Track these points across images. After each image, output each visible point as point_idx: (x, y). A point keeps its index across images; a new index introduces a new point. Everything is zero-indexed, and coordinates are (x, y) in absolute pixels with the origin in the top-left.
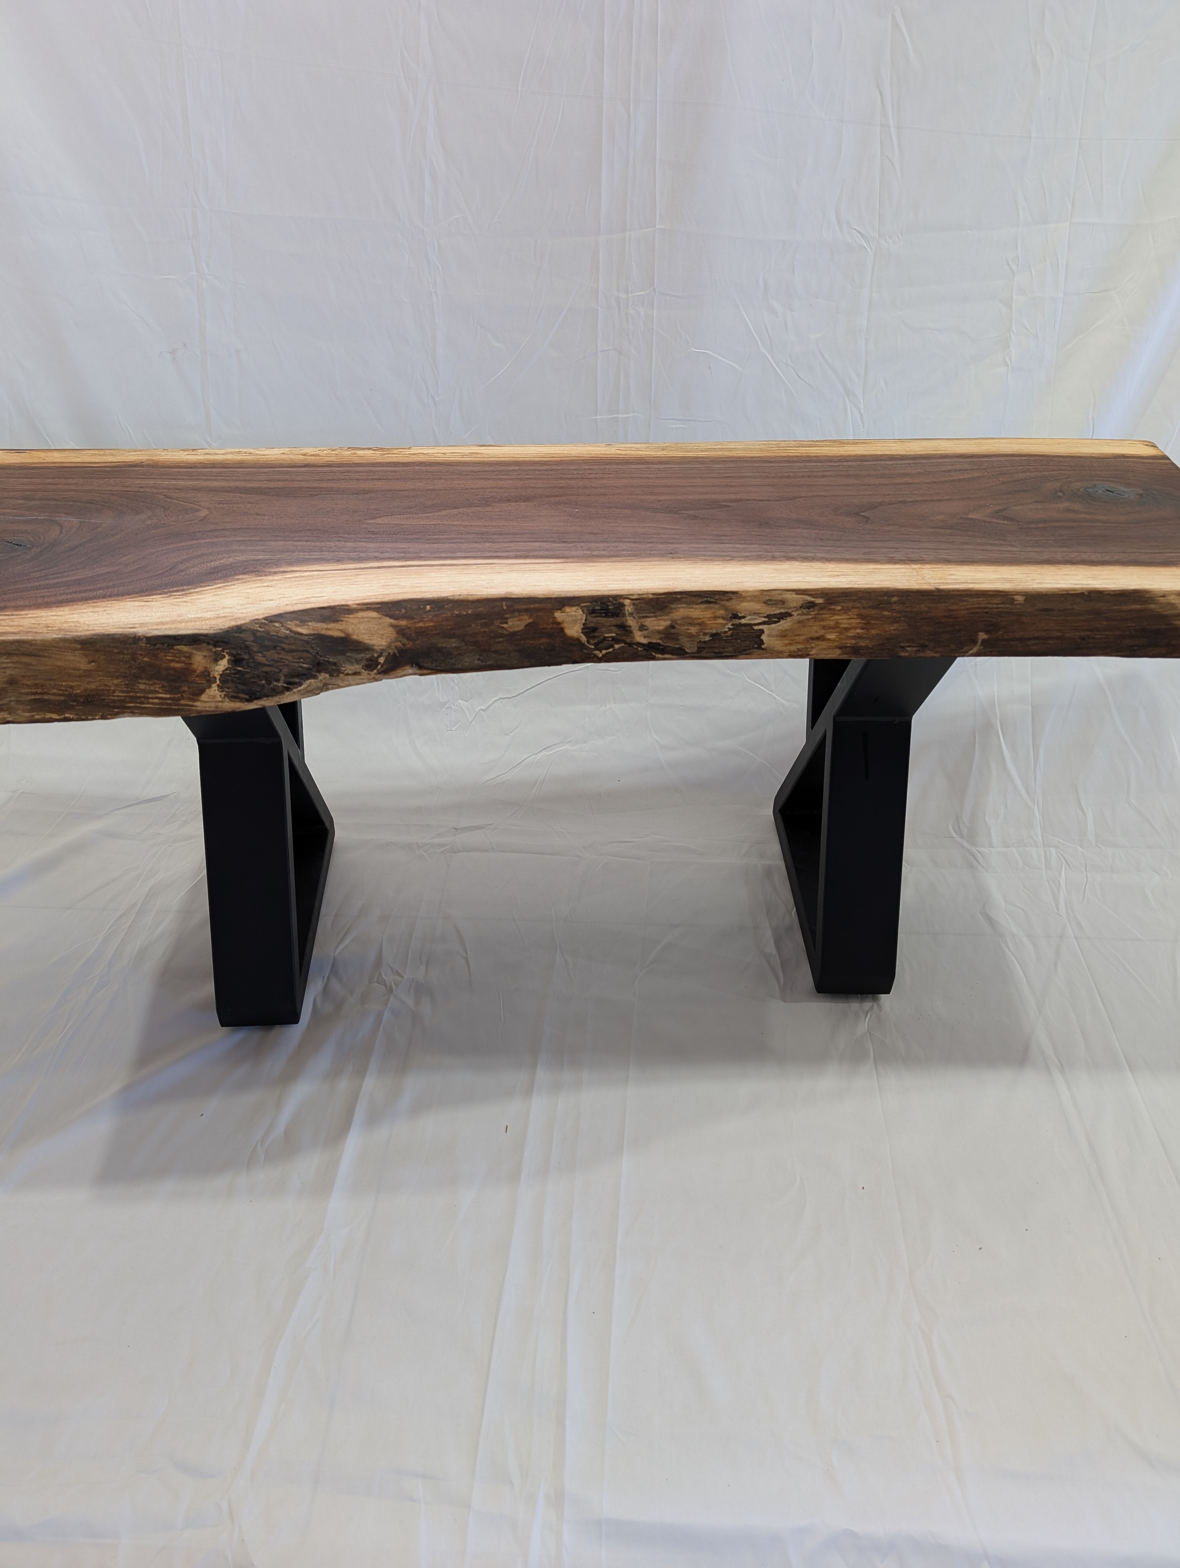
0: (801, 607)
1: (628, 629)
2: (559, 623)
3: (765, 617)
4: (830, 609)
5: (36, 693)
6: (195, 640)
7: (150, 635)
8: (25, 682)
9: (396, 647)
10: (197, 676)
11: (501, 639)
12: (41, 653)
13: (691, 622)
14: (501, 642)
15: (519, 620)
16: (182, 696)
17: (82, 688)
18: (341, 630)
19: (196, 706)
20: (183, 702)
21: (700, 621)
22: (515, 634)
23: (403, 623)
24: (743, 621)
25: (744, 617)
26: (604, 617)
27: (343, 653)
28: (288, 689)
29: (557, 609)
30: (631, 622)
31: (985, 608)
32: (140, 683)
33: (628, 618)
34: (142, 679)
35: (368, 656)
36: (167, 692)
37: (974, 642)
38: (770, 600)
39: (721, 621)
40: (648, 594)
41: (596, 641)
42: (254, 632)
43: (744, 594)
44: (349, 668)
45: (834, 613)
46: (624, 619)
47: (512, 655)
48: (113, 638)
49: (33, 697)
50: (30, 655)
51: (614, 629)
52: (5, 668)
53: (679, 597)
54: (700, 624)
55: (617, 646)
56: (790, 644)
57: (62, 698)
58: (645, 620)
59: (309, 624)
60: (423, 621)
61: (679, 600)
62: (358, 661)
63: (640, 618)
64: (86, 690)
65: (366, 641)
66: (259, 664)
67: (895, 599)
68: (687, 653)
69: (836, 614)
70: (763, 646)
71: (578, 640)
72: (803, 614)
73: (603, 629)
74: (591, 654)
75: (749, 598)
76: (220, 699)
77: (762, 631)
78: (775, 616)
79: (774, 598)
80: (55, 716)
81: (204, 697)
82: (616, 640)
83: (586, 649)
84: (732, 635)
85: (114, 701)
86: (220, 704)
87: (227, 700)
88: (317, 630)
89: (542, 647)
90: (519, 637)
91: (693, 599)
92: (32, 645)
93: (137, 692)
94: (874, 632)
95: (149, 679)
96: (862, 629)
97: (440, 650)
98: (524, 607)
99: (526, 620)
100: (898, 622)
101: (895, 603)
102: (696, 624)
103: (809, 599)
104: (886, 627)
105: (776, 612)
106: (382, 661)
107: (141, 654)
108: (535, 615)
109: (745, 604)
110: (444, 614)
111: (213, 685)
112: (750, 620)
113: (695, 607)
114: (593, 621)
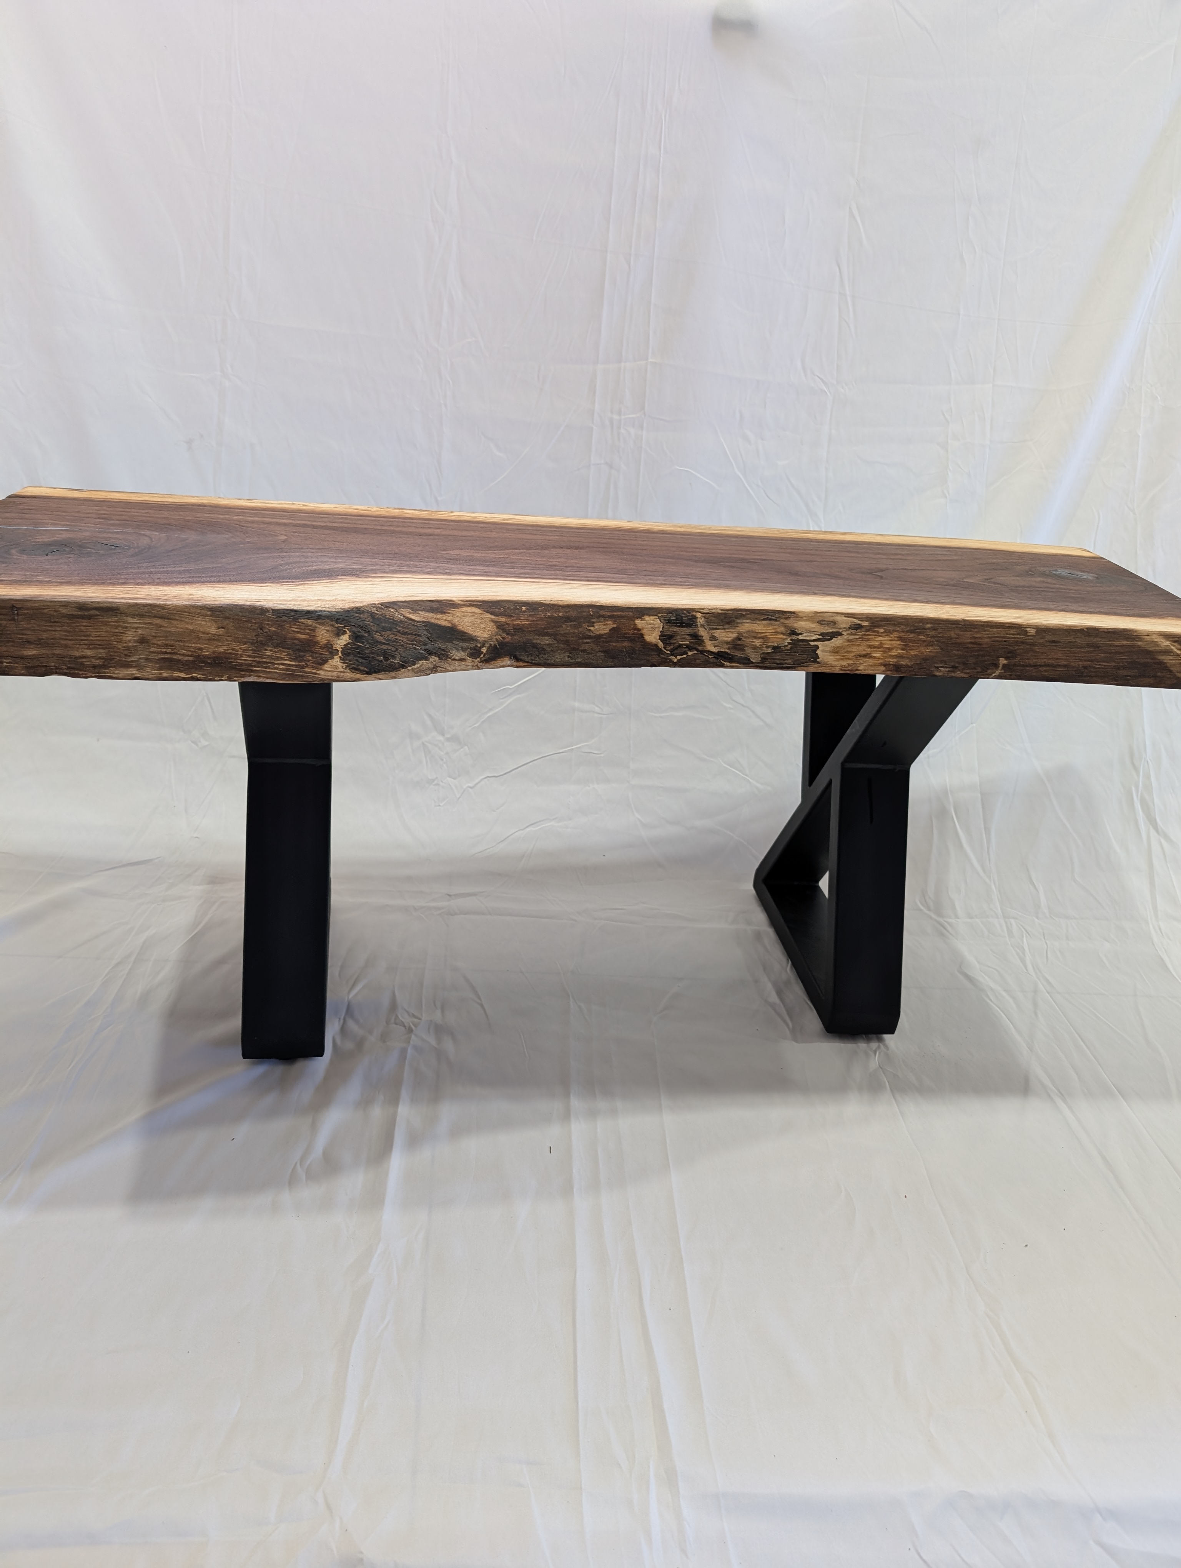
0: (849, 628)
1: (700, 638)
2: (639, 630)
3: (819, 635)
4: (875, 631)
5: (166, 653)
6: (319, 616)
7: (276, 608)
8: (155, 642)
9: (497, 640)
10: (321, 648)
11: (588, 640)
12: (172, 617)
13: (755, 635)
14: (588, 643)
15: (604, 625)
16: (306, 664)
17: (211, 651)
18: (449, 621)
19: (319, 674)
20: (306, 670)
21: (762, 635)
22: (600, 636)
23: (503, 619)
24: (800, 637)
25: (801, 634)
26: (679, 627)
27: (451, 641)
28: (403, 667)
29: (638, 618)
30: (702, 632)
31: (1005, 637)
32: (267, 650)
33: (700, 629)
34: (268, 646)
35: (472, 645)
36: (291, 660)
37: (996, 666)
38: (823, 621)
39: (781, 636)
40: (717, 609)
41: (672, 647)
42: (372, 615)
43: (800, 614)
44: (456, 654)
45: (878, 634)
46: (696, 630)
47: (600, 655)
48: (241, 608)
49: (162, 656)
50: (162, 617)
51: (688, 637)
52: (136, 628)
53: (744, 613)
54: (763, 638)
55: (690, 653)
56: (842, 660)
57: (191, 659)
58: (715, 631)
59: (420, 612)
60: (520, 619)
61: (744, 616)
62: (463, 649)
63: (711, 629)
64: (214, 652)
65: (470, 632)
66: (377, 642)
67: (929, 626)
68: (752, 663)
69: (880, 636)
70: (818, 660)
71: (656, 645)
72: (852, 634)
73: (678, 637)
74: (666, 659)
75: (804, 618)
76: (342, 670)
77: (817, 647)
78: (827, 634)
79: (826, 619)
80: (183, 675)
81: (326, 667)
82: (689, 648)
83: (663, 654)
84: (791, 649)
85: (241, 665)
86: (342, 674)
87: (348, 671)
88: (428, 619)
89: (625, 650)
90: (604, 640)
91: (756, 616)
92: (163, 609)
93: (264, 658)
94: (912, 652)
95: (275, 647)
96: (902, 650)
97: (535, 646)
98: (609, 614)
99: (611, 625)
100: (932, 646)
101: (929, 629)
102: (760, 638)
103: (857, 621)
104: (923, 649)
105: (828, 631)
106: (484, 651)
107: (268, 625)
108: (618, 621)
109: (802, 623)
110: (538, 615)
111: (336, 657)
112: (806, 636)
113: (758, 622)
114: (670, 630)
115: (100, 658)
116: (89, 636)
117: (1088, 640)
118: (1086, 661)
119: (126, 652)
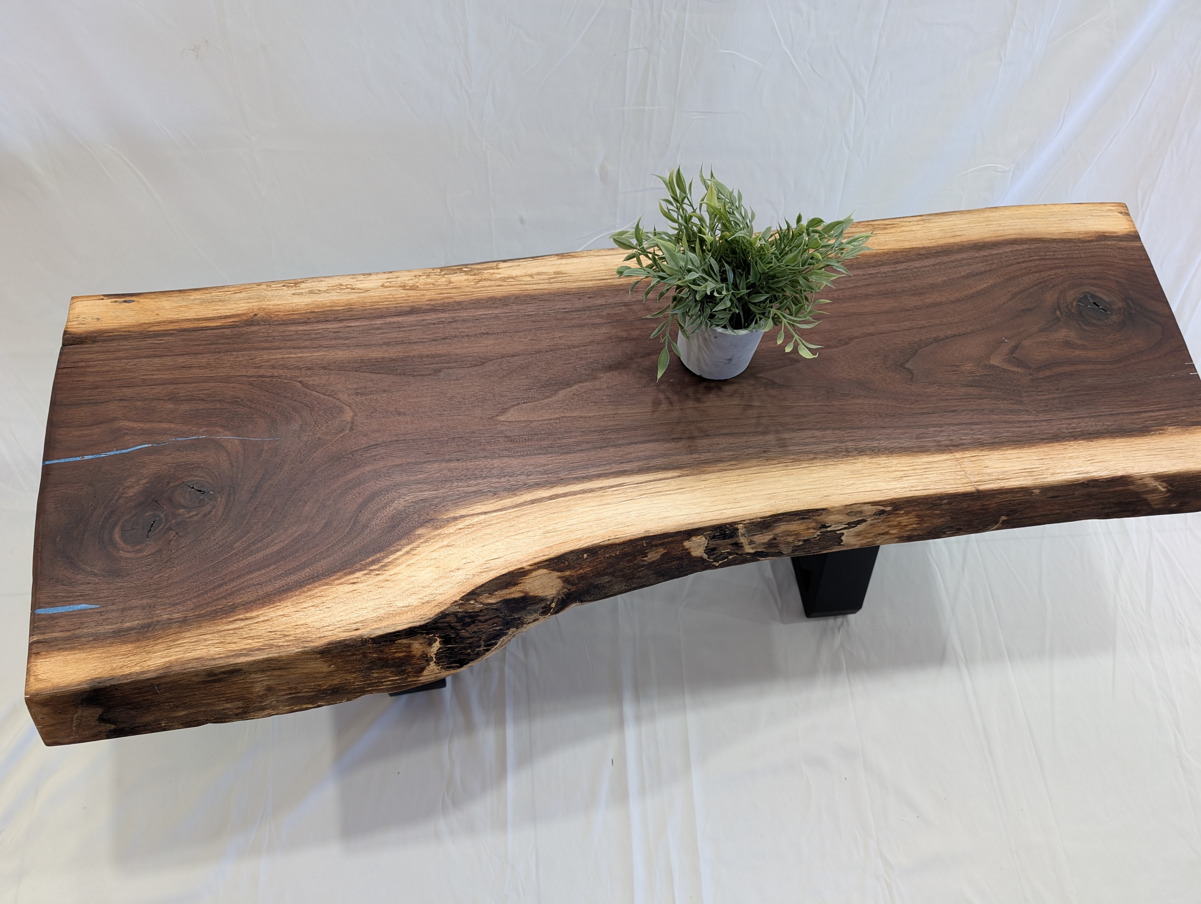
0: (874, 515)
1: (740, 545)
2: (687, 549)
3: (846, 524)
4: (895, 514)
5: (291, 694)
6: (411, 632)
7: (373, 636)
8: (281, 688)
9: (563, 593)
10: (418, 659)
11: (642, 568)
12: (288, 666)
13: (789, 533)
14: (642, 570)
15: (656, 553)
16: (408, 676)
17: (328, 685)
18: (521, 591)
19: (420, 680)
20: (409, 680)
21: (796, 532)
22: (653, 562)
23: (567, 573)
24: (829, 529)
25: (830, 526)
26: (722, 540)
27: (524, 608)
28: (488, 650)
29: (686, 540)
30: (743, 540)
31: (1011, 500)
32: (374, 673)
33: (740, 538)
34: (374, 669)
35: (543, 605)
36: (396, 675)
37: (997, 523)
38: (851, 512)
39: (812, 531)
40: (757, 518)
41: (715, 556)
42: (455, 614)
43: (831, 510)
44: (530, 618)
45: (899, 515)
46: (737, 539)
47: (650, 577)
48: (345, 645)
49: (289, 696)
50: (280, 669)
51: (729, 547)
52: (261, 681)
53: (781, 517)
54: (795, 535)
55: (730, 557)
56: (862, 539)
57: (313, 693)
58: (754, 537)
59: (496, 593)
60: (582, 568)
61: (781, 519)
62: (536, 611)
63: (750, 536)
64: (331, 685)
65: (540, 595)
66: (463, 638)
67: (945, 501)
68: (784, 554)
69: (899, 517)
70: (842, 544)
71: (701, 557)
72: (875, 519)
73: (721, 548)
74: (710, 565)
75: (835, 512)
76: (438, 671)
77: (843, 534)
78: (853, 523)
79: (854, 511)
80: (310, 706)
81: (425, 673)
82: (729, 554)
83: (706, 562)
84: (819, 539)
85: (355, 689)
86: (439, 674)
87: (444, 671)
88: (503, 597)
89: (673, 567)
90: (656, 564)
91: (792, 517)
92: (279, 661)
93: (373, 680)
94: (925, 525)
95: (378, 669)
96: (917, 524)
97: (596, 587)
98: (660, 542)
99: (662, 551)
100: (943, 517)
101: (945, 504)
102: (793, 535)
103: (881, 508)
104: (935, 521)
105: (855, 520)
106: (554, 606)
107: (370, 653)
108: (668, 547)
109: (832, 517)
110: (598, 559)
111: (431, 663)
112: (834, 527)
113: (793, 523)
114: (714, 543)
115: (239, 708)
116: (225, 694)
117: (1084, 491)
118: (1076, 508)
119: (259, 700)
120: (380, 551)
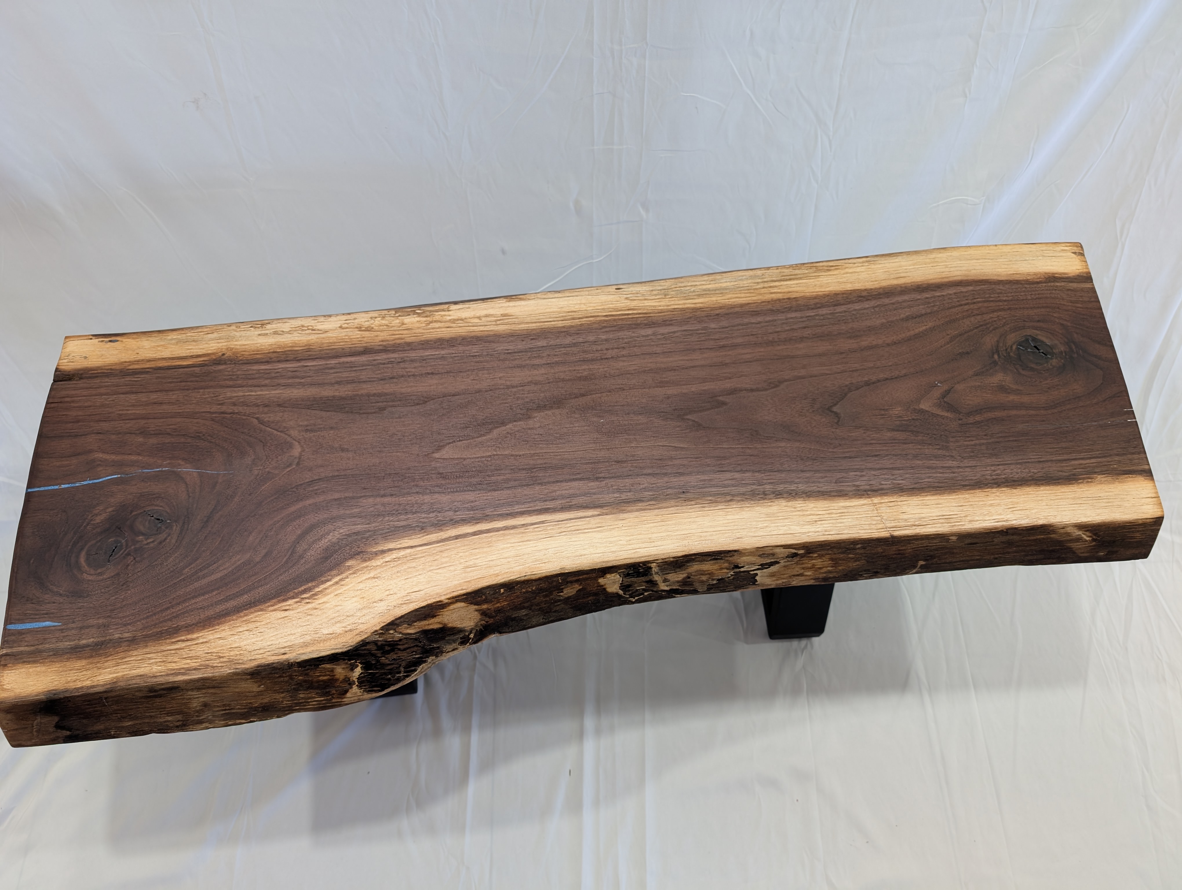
0: (786, 557)
1: (655, 583)
2: (603, 586)
3: (759, 566)
4: (808, 557)
5: (225, 710)
6: (334, 658)
7: (300, 660)
8: (215, 704)
9: (481, 625)
10: (341, 683)
11: (559, 603)
12: (221, 685)
13: (702, 573)
14: (559, 605)
15: (572, 589)
16: (333, 697)
17: (258, 703)
18: (439, 623)
19: (344, 702)
20: (334, 701)
21: (709, 572)
22: (569, 598)
23: (485, 607)
24: (742, 569)
25: (743, 567)
26: (636, 577)
27: (443, 638)
28: (408, 676)
29: (600, 577)
30: (657, 578)
31: (927, 546)
32: (300, 694)
33: (655, 576)
34: (300, 690)
35: (461, 636)
36: (321, 696)
37: (915, 567)
38: (763, 554)
39: (725, 571)
40: (669, 558)
41: (631, 592)
42: (375, 643)
43: (743, 551)
44: (449, 647)
45: (812, 558)
46: (651, 577)
47: (567, 611)
48: (271, 667)
49: (224, 712)
50: (214, 687)
51: (644, 584)
52: (198, 698)
53: (693, 557)
54: (709, 574)
55: (646, 594)
56: (777, 580)
57: (246, 710)
58: (667, 575)
59: (415, 624)
60: (499, 602)
61: (693, 560)
62: (454, 642)
63: (664, 574)
64: (261, 704)
65: (458, 626)
66: (384, 665)
67: (859, 546)
68: (699, 591)
69: (813, 560)
70: (756, 583)
71: (617, 593)
72: (788, 561)
73: (636, 585)
74: (626, 601)
75: (747, 554)
76: (361, 694)
77: (757, 574)
78: (766, 564)
79: (766, 553)
80: (243, 721)
81: (348, 695)
82: (645, 590)
83: (623, 598)
84: (733, 579)
85: (284, 707)
86: (361, 697)
87: (366, 694)
88: (422, 628)
89: (590, 602)
90: (572, 599)
91: (704, 557)
92: (214, 681)
93: (299, 700)
94: (840, 568)
95: (305, 690)
96: (832, 567)
97: (514, 619)
98: (574, 579)
99: (577, 587)
100: (859, 561)
101: (859, 548)
102: (706, 574)
103: (794, 551)
104: (850, 564)
105: (767, 562)
106: (472, 637)
107: (296, 675)
108: (583, 583)
109: (744, 558)
110: (515, 593)
111: (354, 686)
112: (747, 568)
113: (706, 563)
114: (628, 581)
115: (178, 721)
116: (165, 708)
117: (1004, 539)
118: (997, 554)
119: (197, 714)
120: (312, 581)
